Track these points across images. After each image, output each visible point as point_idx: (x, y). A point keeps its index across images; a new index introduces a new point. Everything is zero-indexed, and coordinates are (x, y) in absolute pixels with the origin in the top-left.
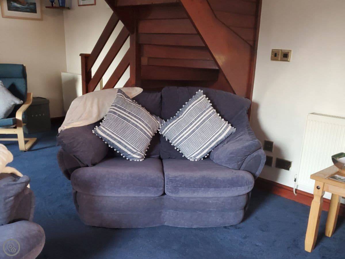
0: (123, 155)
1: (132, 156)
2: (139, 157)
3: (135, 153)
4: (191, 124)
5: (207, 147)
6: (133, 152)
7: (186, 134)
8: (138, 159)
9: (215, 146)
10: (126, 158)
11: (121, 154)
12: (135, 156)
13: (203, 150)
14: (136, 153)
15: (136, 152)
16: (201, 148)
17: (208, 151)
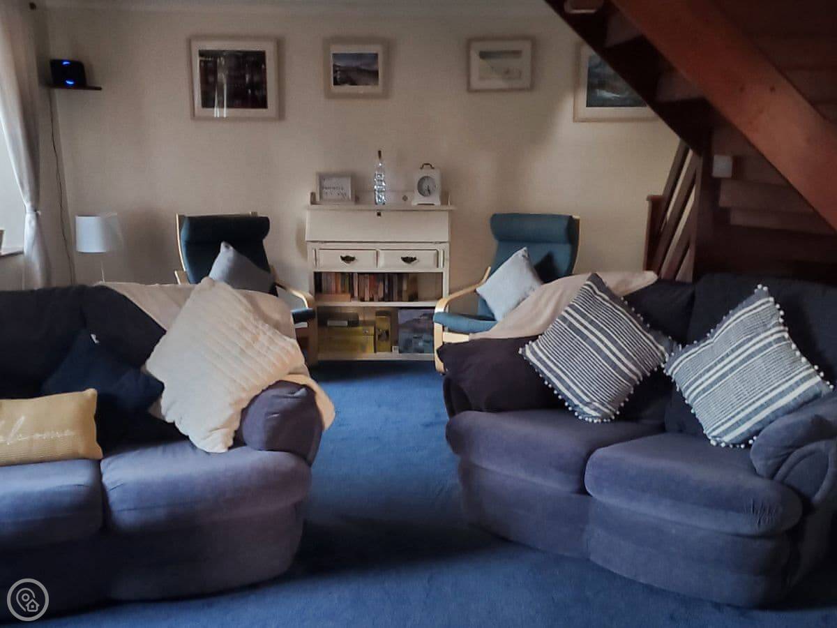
0: (569, 406)
1: (582, 409)
2: (594, 413)
3: (587, 404)
4: (722, 359)
5: (748, 418)
6: (582, 401)
7: (707, 380)
8: (592, 417)
9: (768, 420)
10: (573, 411)
11: (565, 401)
12: (586, 409)
13: (738, 424)
14: (591, 406)
15: (590, 403)
16: (733, 417)
17: (751, 428)
